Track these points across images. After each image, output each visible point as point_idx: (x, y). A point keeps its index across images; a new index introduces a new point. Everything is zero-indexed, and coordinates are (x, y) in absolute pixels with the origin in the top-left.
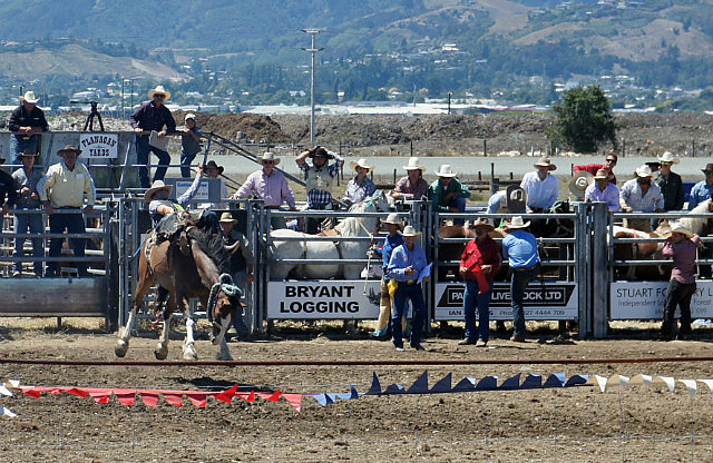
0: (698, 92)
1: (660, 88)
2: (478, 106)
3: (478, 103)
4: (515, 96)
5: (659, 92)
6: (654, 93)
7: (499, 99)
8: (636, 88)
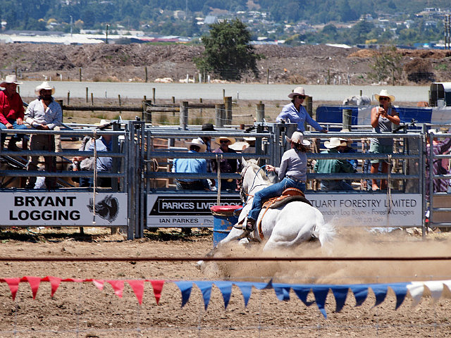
0: (322, 27)
1: (289, 23)
2: (129, 37)
3: (129, 34)
4: (161, 28)
5: (288, 26)
6: (284, 27)
7: (146, 30)
8: (267, 22)
